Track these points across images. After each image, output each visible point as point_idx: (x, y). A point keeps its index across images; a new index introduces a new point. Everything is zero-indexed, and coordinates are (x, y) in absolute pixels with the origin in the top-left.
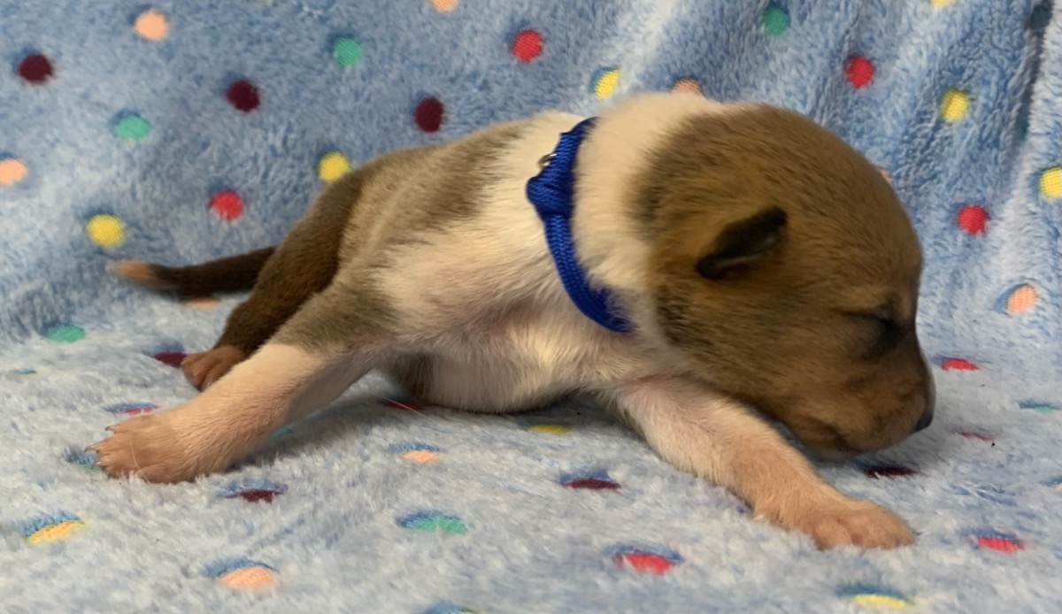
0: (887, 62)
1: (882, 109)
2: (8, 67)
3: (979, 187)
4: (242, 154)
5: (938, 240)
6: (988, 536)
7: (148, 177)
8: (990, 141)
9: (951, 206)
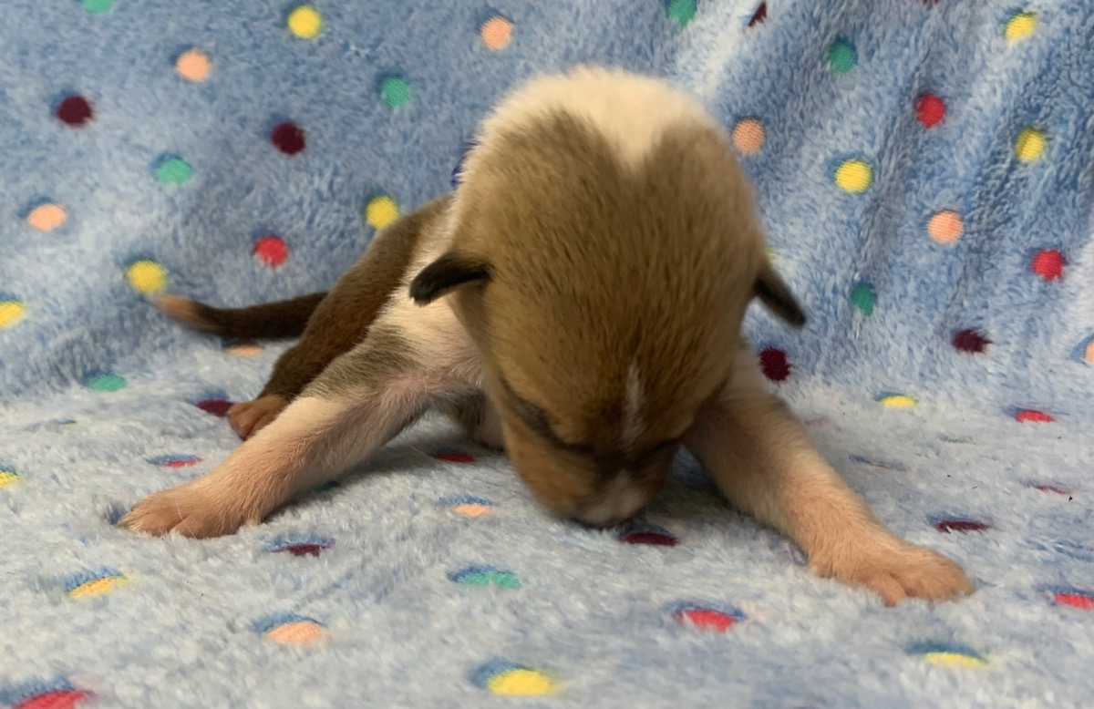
0: (959, 100)
1: (954, 150)
2: (46, 109)
3: (1055, 231)
4: (287, 198)
5: (1012, 286)
6: (1065, 593)
7: (191, 222)
8: (1067, 182)
9: (1026, 250)
